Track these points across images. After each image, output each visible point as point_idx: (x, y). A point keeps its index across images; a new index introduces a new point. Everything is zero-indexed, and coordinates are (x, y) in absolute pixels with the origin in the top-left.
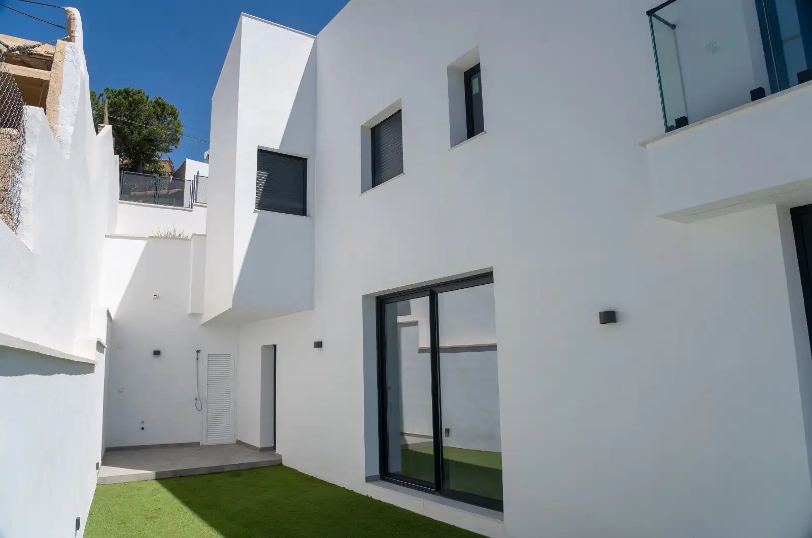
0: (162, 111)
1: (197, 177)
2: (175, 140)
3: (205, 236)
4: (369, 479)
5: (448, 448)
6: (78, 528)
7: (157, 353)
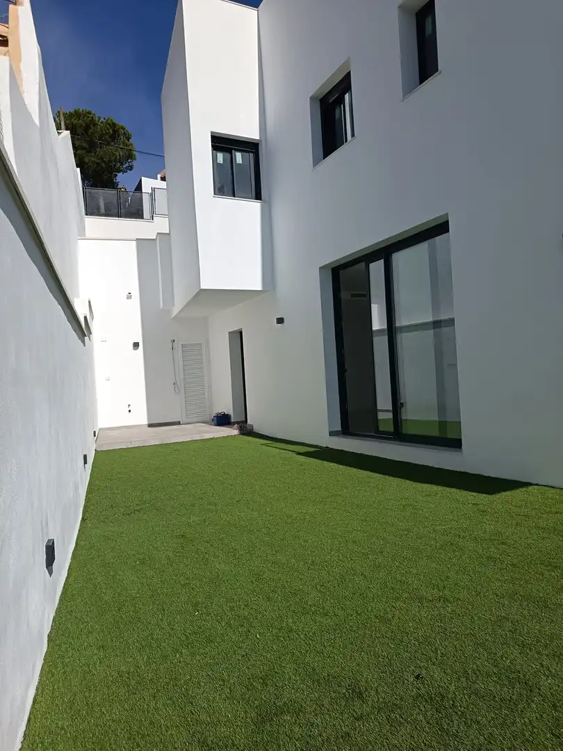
0: (115, 133)
1: (153, 190)
2: (130, 156)
3: (169, 234)
4: (332, 434)
5: (406, 420)
6: (85, 462)
7: (136, 345)
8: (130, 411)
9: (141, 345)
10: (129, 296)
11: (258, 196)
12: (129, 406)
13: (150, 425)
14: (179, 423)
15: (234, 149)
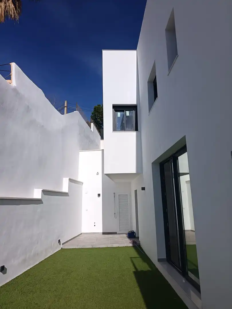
4: (159, 260)
7: (99, 195)
8: (95, 225)
9: (101, 195)
10: (98, 174)
11: (136, 129)
12: (95, 223)
13: (104, 233)
14: (115, 233)
15: (125, 110)
